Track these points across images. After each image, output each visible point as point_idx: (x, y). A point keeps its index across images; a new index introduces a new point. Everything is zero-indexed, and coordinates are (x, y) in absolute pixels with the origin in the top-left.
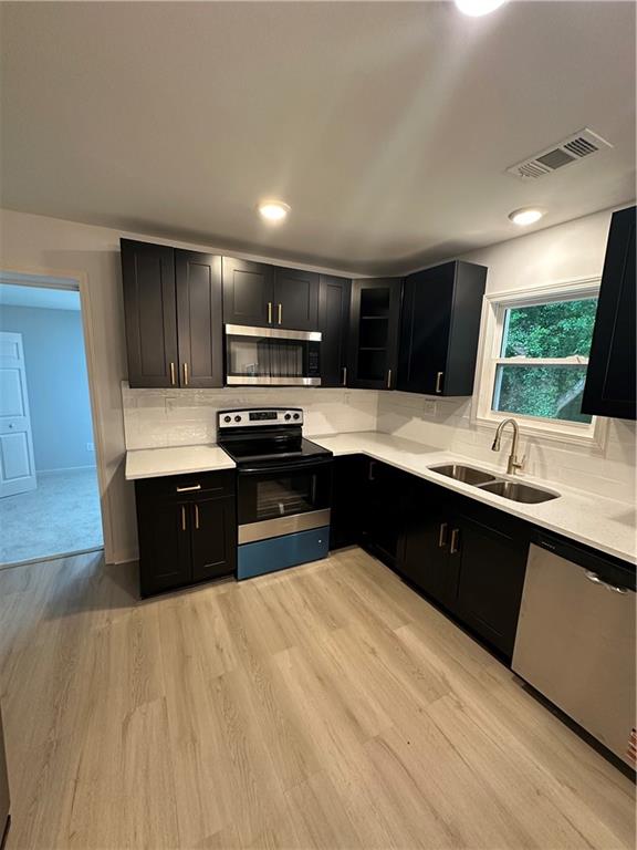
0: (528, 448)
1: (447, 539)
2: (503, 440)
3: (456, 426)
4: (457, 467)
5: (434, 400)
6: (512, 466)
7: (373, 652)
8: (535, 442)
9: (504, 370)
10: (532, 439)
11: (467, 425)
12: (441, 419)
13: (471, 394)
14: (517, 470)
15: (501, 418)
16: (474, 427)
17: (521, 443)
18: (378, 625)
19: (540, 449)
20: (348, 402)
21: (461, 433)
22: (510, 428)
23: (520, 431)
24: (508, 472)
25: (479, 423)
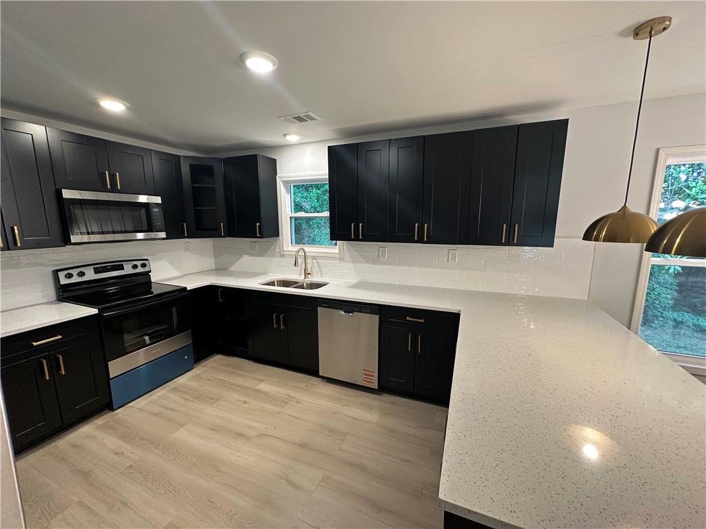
0: (313, 262)
1: (278, 323)
2: (300, 261)
4: (277, 281)
5: (256, 242)
6: (306, 274)
7: (245, 402)
8: (316, 259)
9: (295, 220)
10: (314, 258)
11: (279, 256)
12: (262, 254)
13: (278, 236)
14: (309, 276)
15: (297, 248)
16: (283, 256)
17: (309, 261)
18: (244, 389)
19: (318, 263)
20: (188, 250)
21: (276, 260)
22: (301, 253)
23: (307, 254)
24: (305, 278)
25: (286, 253)
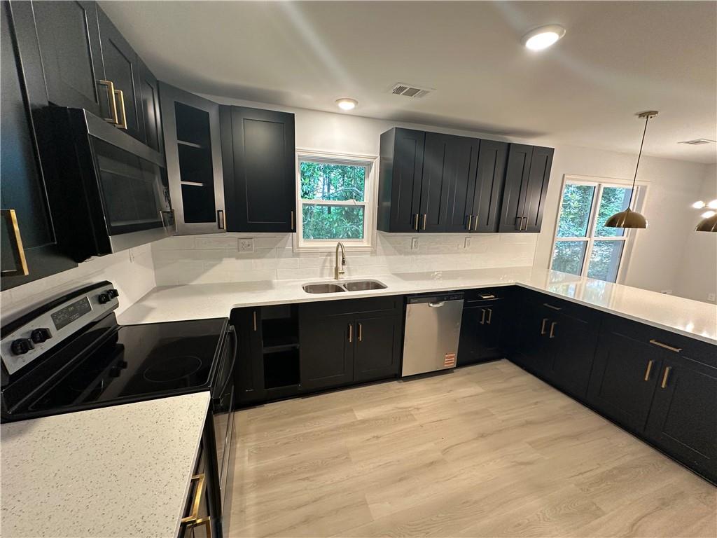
3: (280, 256)
6: (338, 274)
12: (261, 255)
14: (341, 276)
16: (297, 255)
18: (351, 427)
24: (337, 279)
25: (301, 250)
